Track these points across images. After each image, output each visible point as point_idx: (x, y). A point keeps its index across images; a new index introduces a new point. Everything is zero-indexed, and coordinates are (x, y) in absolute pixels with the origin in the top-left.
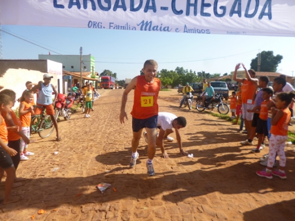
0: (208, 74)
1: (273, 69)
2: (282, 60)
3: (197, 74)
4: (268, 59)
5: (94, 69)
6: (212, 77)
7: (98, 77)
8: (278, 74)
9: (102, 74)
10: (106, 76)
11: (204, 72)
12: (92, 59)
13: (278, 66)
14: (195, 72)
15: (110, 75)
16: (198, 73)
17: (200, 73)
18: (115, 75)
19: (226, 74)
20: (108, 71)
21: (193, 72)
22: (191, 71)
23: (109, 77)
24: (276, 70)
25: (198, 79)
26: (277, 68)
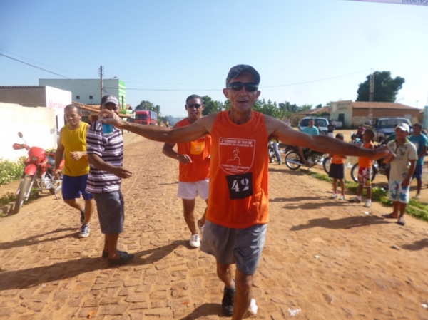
0: (294, 106)
1: (391, 98)
2: (403, 85)
3: (278, 107)
4: (382, 84)
5: (124, 100)
6: (300, 111)
7: (131, 111)
8: (399, 105)
9: (138, 108)
10: (143, 111)
11: (288, 103)
12: (120, 85)
13: (397, 93)
14: (275, 103)
15: (150, 109)
16: (280, 105)
17: (282, 104)
18: (157, 109)
19: (319, 106)
20: (147, 102)
21: (273, 103)
22: (269, 102)
23: (147, 112)
24: (395, 99)
25: (280, 114)
26: (397, 96)
